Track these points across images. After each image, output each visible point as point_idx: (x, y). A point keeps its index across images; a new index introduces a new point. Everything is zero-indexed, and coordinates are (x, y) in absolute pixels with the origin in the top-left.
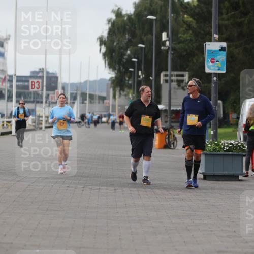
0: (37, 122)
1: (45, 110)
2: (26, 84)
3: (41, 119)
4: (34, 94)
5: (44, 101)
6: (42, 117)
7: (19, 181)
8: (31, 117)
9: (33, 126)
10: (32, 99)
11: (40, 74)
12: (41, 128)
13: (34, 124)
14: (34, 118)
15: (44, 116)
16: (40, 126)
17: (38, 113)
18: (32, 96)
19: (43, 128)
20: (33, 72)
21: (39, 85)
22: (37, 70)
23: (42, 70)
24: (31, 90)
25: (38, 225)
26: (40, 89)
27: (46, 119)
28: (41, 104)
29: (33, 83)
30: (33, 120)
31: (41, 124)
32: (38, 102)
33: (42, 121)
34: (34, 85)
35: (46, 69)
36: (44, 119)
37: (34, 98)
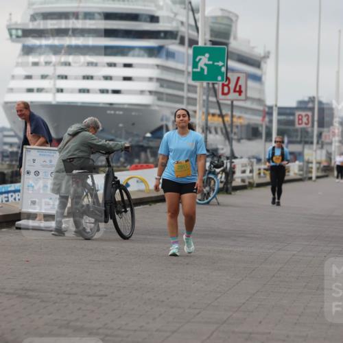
0: (305, 169)
1: (316, 153)
2: (291, 118)
3: (310, 165)
4: (301, 132)
5: (315, 140)
6: (312, 163)
7: (279, 250)
8: (297, 163)
9: (300, 175)
10: (299, 139)
11: (310, 105)
12: (310, 178)
13: (301, 173)
14: (301, 164)
15: (314, 162)
16: (310, 175)
17: (306, 157)
18: (299, 134)
19: (314, 178)
20: (300, 102)
21: (308, 119)
22: (306, 99)
23: (312, 100)
24: (297, 126)
25: (304, 309)
26: (310, 125)
27: (318, 165)
28: (311, 146)
29: (300, 117)
30: (299, 166)
31: (311, 172)
32: (306, 143)
33: (312, 168)
34: (301, 119)
35: (318, 97)
36: (314, 166)
37: (301, 137)
